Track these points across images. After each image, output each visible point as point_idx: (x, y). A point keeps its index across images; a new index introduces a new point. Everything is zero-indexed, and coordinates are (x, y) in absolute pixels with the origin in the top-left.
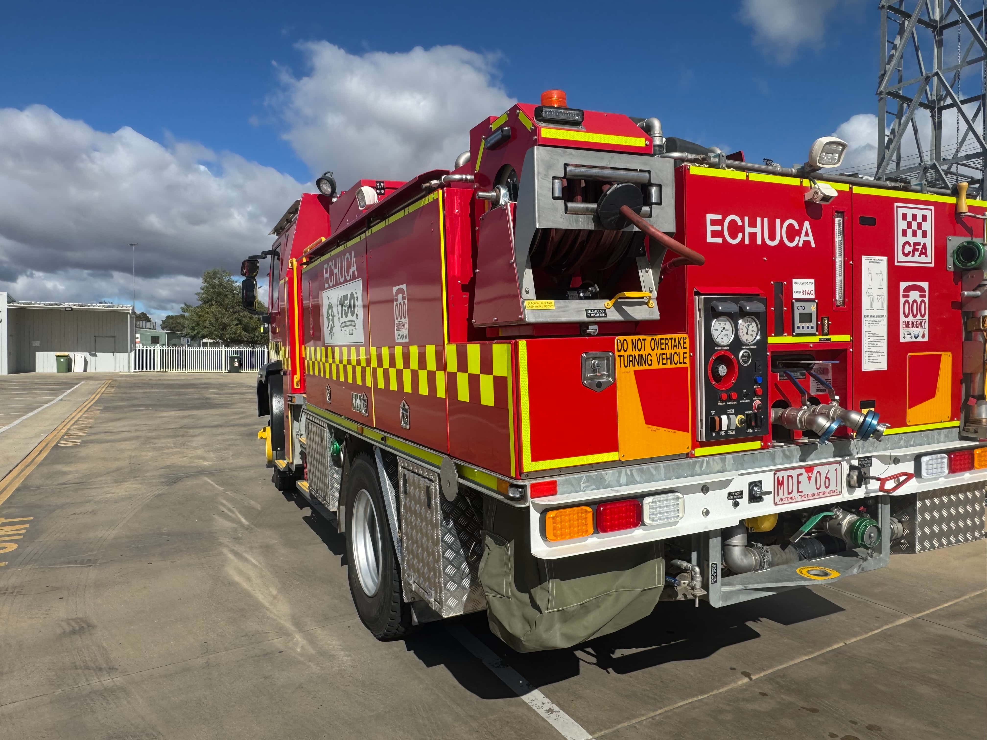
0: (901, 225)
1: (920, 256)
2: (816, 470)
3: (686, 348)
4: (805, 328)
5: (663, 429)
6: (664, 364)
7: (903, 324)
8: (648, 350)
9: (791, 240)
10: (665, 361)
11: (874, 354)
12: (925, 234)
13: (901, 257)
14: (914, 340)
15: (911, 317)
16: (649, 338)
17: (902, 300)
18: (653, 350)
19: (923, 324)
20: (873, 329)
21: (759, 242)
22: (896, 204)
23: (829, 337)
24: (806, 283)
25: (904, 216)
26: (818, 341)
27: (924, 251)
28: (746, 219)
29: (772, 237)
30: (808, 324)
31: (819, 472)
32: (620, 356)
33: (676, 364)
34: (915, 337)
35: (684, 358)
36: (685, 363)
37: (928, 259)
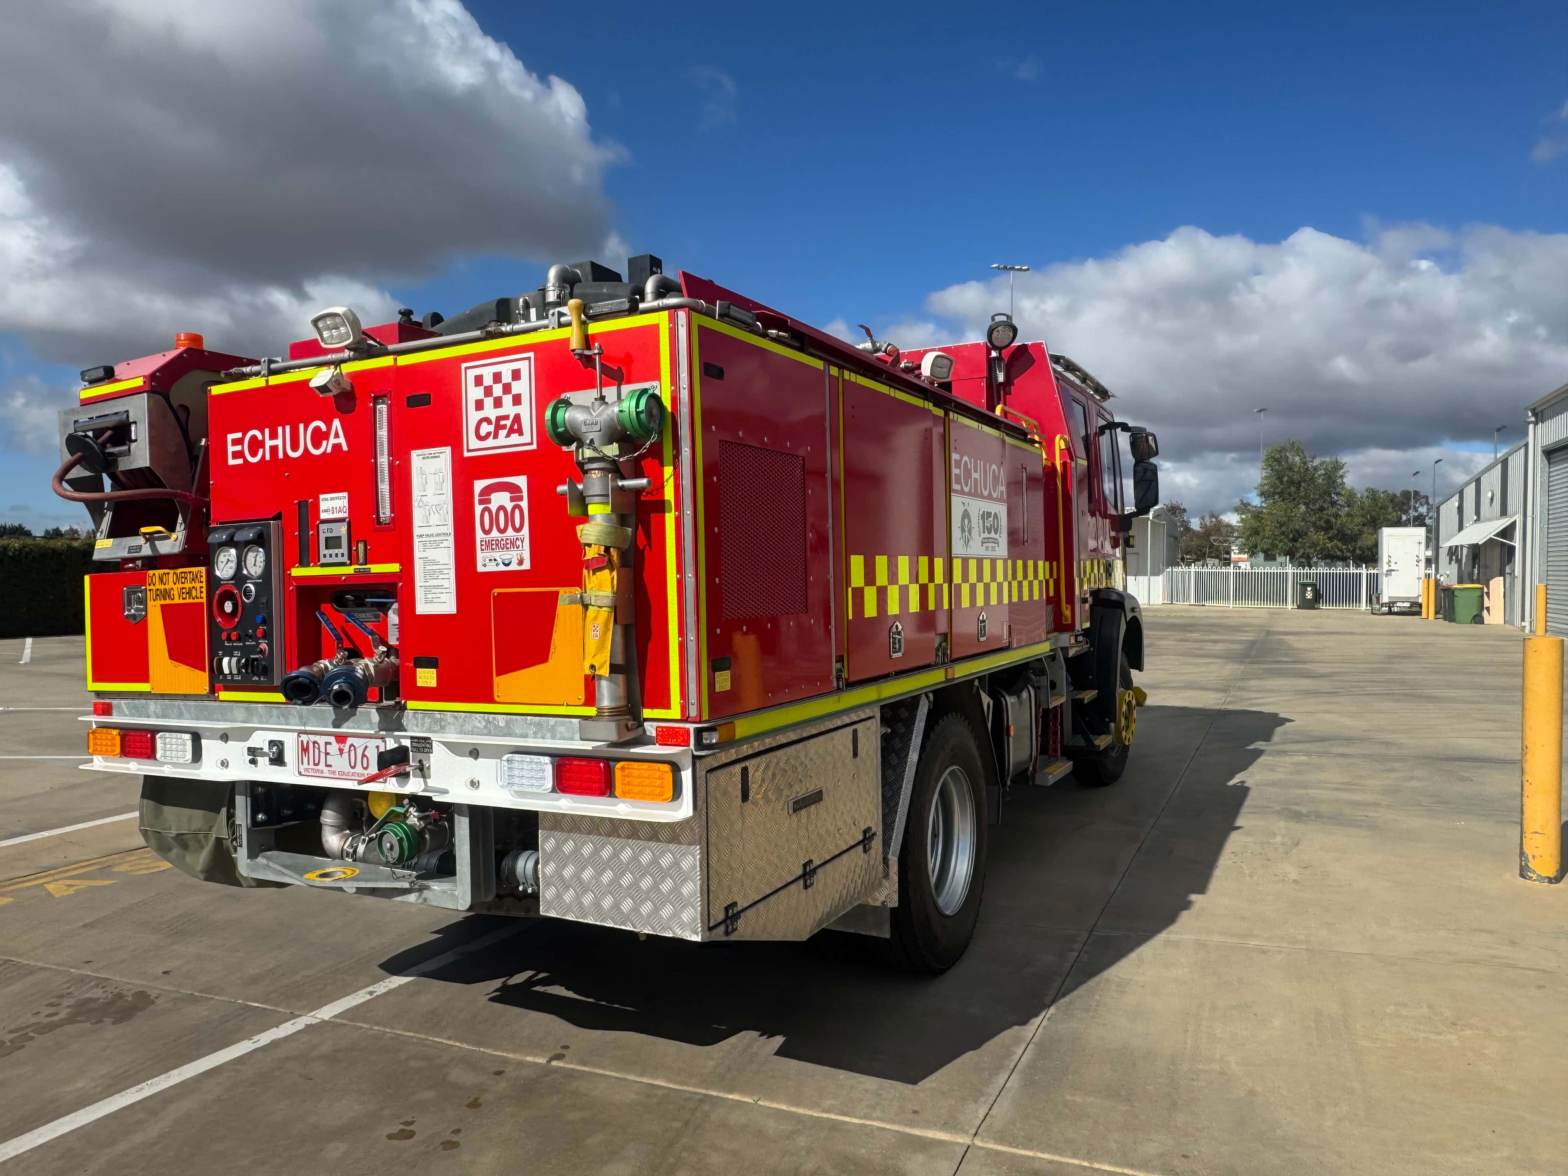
0: (473, 393)
1: (508, 435)
2: (350, 741)
3: (202, 582)
4: (334, 555)
5: (183, 666)
6: (183, 599)
7: (482, 545)
8: (171, 585)
9: (317, 445)
10: (184, 596)
11: (434, 591)
12: (517, 400)
13: (474, 443)
14: (502, 568)
15: (495, 533)
16: (171, 572)
17: (478, 509)
18: (175, 584)
19: (519, 543)
20: (432, 554)
21: (281, 456)
22: (464, 365)
23: (368, 566)
24: (337, 498)
25: (479, 380)
26: (352, 572)
27: (516, 427)
28: (267, 431)
29: (295, 447)
30: (336, 551)
31: (352, 745)
32: (150, 590)
33: (194, 599)
34: (503, 563)
35: (201, 592)
36: (202, 598)
37: (526, 438)
